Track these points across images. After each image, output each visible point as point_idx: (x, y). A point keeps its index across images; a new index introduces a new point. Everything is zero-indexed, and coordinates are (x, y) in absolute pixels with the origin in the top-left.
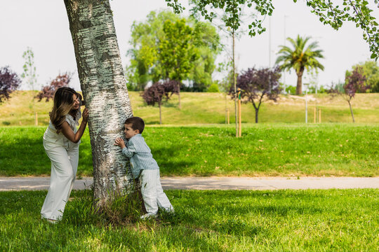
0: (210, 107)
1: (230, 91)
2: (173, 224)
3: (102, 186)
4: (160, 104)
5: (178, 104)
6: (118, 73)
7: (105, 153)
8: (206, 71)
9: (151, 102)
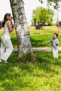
0: (52, 30)
1: (57, 26)
2: (41, 62)
3: (20, 51)
4: (40, 29)
5: (44, 29)
6: (24, 18)
7: (21, 42)
8: (51, 21)
9: (37, 29)
